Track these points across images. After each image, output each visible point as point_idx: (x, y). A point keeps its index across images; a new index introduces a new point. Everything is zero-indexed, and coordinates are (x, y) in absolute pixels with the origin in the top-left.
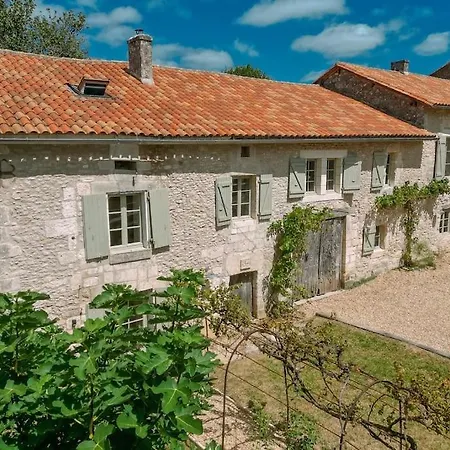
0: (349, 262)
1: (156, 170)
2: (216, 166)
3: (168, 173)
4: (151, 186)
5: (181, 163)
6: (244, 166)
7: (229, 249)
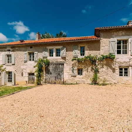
0: (66, 77)
1: (13, 51)
2: (24, 50)
3: (15, 51)
4: (12, 54)
5: (17, 49)
6: (30, 50)
7: (27, 67)
